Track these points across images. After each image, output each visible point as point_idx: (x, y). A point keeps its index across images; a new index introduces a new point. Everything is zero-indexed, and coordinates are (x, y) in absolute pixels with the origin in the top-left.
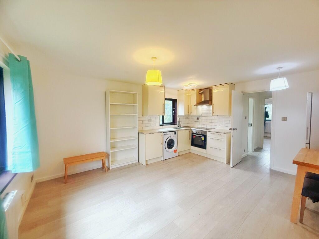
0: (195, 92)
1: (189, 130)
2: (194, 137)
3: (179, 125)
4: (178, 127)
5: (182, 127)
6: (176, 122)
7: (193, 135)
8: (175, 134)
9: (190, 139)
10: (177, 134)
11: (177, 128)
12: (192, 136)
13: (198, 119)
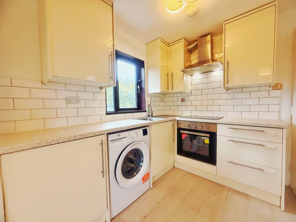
0: (181, 45)
1: (171, 123)
2: (184, 136)
3: (150, 114)
4: (149, 116)
5: (156, 117)
6: (143, 107)
7: (181, 131)
8: (145, 133)
9: (174, 140)
10: (148, 133)
11: (146, 119)
12: (179, 135)
13: (183, 100)
